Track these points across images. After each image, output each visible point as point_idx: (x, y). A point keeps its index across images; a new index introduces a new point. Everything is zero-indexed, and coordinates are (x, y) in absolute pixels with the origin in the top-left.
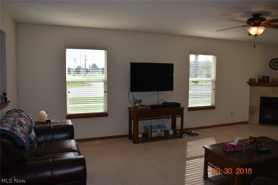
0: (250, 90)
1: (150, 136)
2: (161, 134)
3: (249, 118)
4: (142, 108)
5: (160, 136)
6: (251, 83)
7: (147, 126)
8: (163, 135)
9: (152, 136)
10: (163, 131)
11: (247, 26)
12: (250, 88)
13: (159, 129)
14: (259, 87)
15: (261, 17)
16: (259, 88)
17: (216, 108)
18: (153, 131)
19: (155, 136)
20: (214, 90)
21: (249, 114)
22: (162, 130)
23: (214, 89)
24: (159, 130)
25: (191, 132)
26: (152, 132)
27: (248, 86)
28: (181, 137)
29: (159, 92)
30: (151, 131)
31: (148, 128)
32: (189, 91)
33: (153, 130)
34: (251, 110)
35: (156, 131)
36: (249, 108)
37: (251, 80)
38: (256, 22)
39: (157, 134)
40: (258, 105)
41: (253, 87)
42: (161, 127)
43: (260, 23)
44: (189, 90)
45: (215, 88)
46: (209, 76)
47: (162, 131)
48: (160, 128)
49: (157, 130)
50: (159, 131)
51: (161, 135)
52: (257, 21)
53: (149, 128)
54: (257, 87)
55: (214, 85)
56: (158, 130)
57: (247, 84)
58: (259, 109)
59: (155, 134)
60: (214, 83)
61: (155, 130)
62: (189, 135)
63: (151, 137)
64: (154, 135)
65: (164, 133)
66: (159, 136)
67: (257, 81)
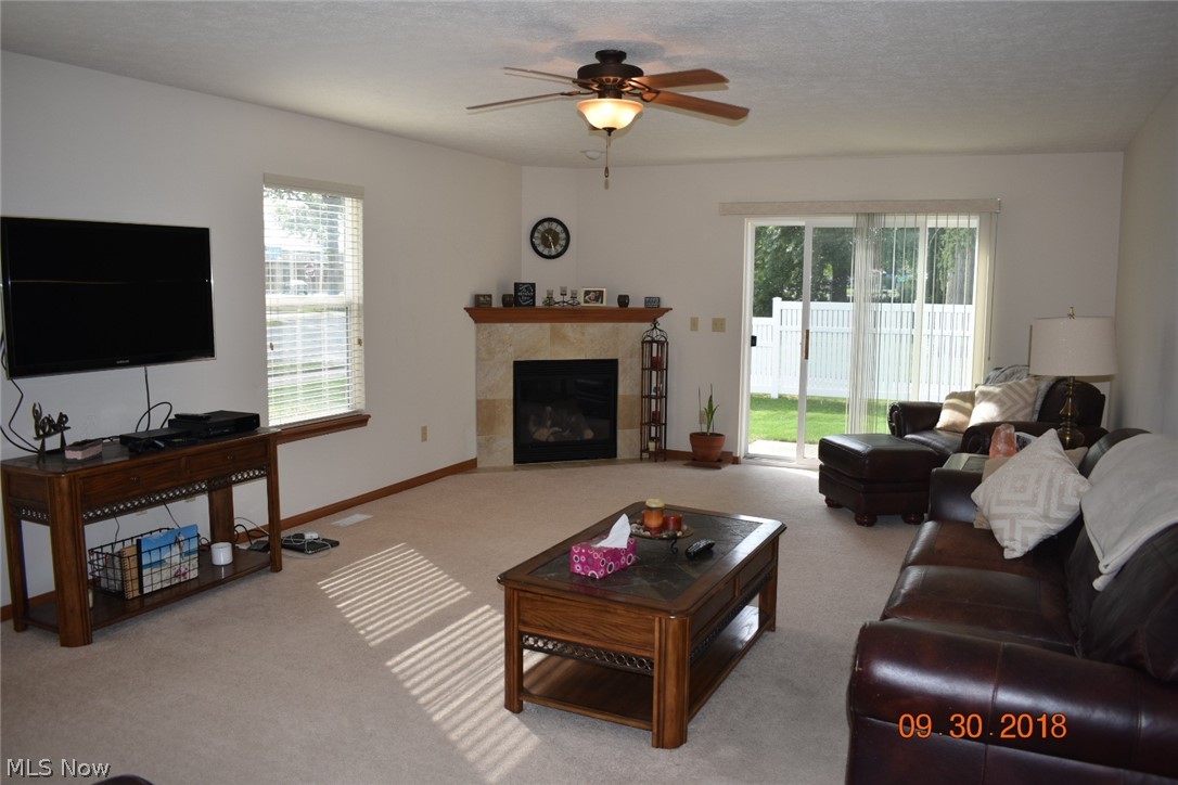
0: (477, 339)
1: (137, 594)
2: (183, 570)
3: (480, 446)
4: (88, 456)
5: (183, 580)
6: (481, 310)
7: (101, 547)
8: (194, 574)
9: (146, 591)
10: (192, 556)
11: (579, 93)
12: (478, 332)
13: (176, 550)
14: (507, 325)
15: (625, 62)
16: (507, 328)
17: (370, 420)
18: (151, 565)
19: (158, 587)
20: (357, 347)
21: (479, 433)
22: (185, 549)
23: (360, 342)
24: (173, 555)
25: (302, 536)
26: (145, 572)
27: (471, 321)
28: (275, 566)
29: (150, 368)
30: (140, 567)
31: (120, 555)
32: (266, 355)
33: (145, 560)
34: (485, 417)
35: (161, 562)
36: (478, 409)
37: (476, 299)
38: (608, 81)
39: (166, 574)
40: (507, 393)
41: (487, 325)
42: (181, 538)
43: (621, 85)
44: (269, 350)
45: (362, 337)
46: (335, 287)
47: (189, 553)
48: (177, 542)
49: (165, 556)
50: (176, 559)
51: (184, 574)
52: (612, 78)
53: (128, 553)
54: (499, 326)
55: (359, 324)
56: (168, 555)
57: (467, 314)
58: (510, 407)
59: (157, 578)
60: (355, 313)
61: (155, 557)
62: (300, 550)
63: (143, 596)
64: (153, 581)
65: (195, 563)
66: (177, 581)
67: (496, 303)
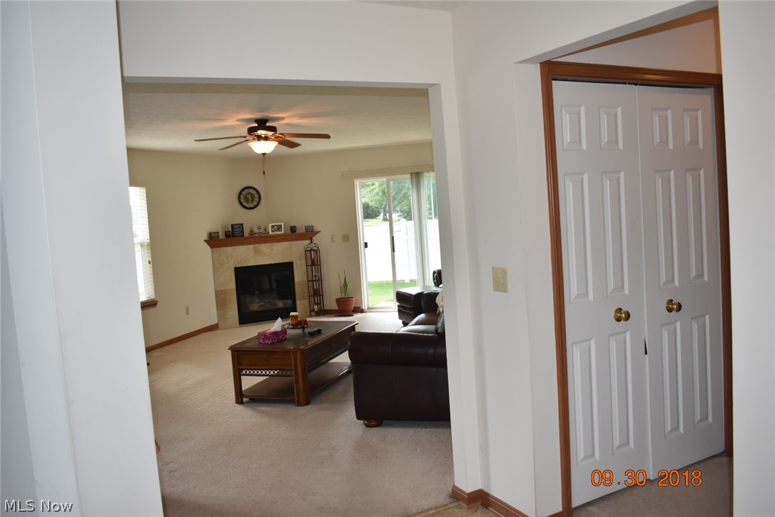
0: (212, 257)
3: (219, 316)
6: (213, 241)
12: (212, 253)
15: (267, 125)
17: (158, 304)
20: (148, 265)
21: (218, 309)
23: (149, 262)
27: (208, 247)
34: (221, 300)
37: (210, 235)
40: (231, 285)
41: (217, 249)
45: (150, 260)
54: (224, 249)
55: (148, 253)
57: (206, 244)
58: (234, 293)
60: (147, 248)
67: (222, 236)
